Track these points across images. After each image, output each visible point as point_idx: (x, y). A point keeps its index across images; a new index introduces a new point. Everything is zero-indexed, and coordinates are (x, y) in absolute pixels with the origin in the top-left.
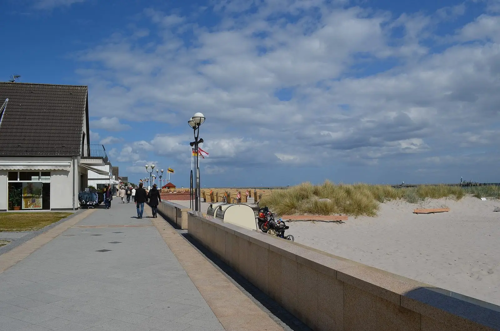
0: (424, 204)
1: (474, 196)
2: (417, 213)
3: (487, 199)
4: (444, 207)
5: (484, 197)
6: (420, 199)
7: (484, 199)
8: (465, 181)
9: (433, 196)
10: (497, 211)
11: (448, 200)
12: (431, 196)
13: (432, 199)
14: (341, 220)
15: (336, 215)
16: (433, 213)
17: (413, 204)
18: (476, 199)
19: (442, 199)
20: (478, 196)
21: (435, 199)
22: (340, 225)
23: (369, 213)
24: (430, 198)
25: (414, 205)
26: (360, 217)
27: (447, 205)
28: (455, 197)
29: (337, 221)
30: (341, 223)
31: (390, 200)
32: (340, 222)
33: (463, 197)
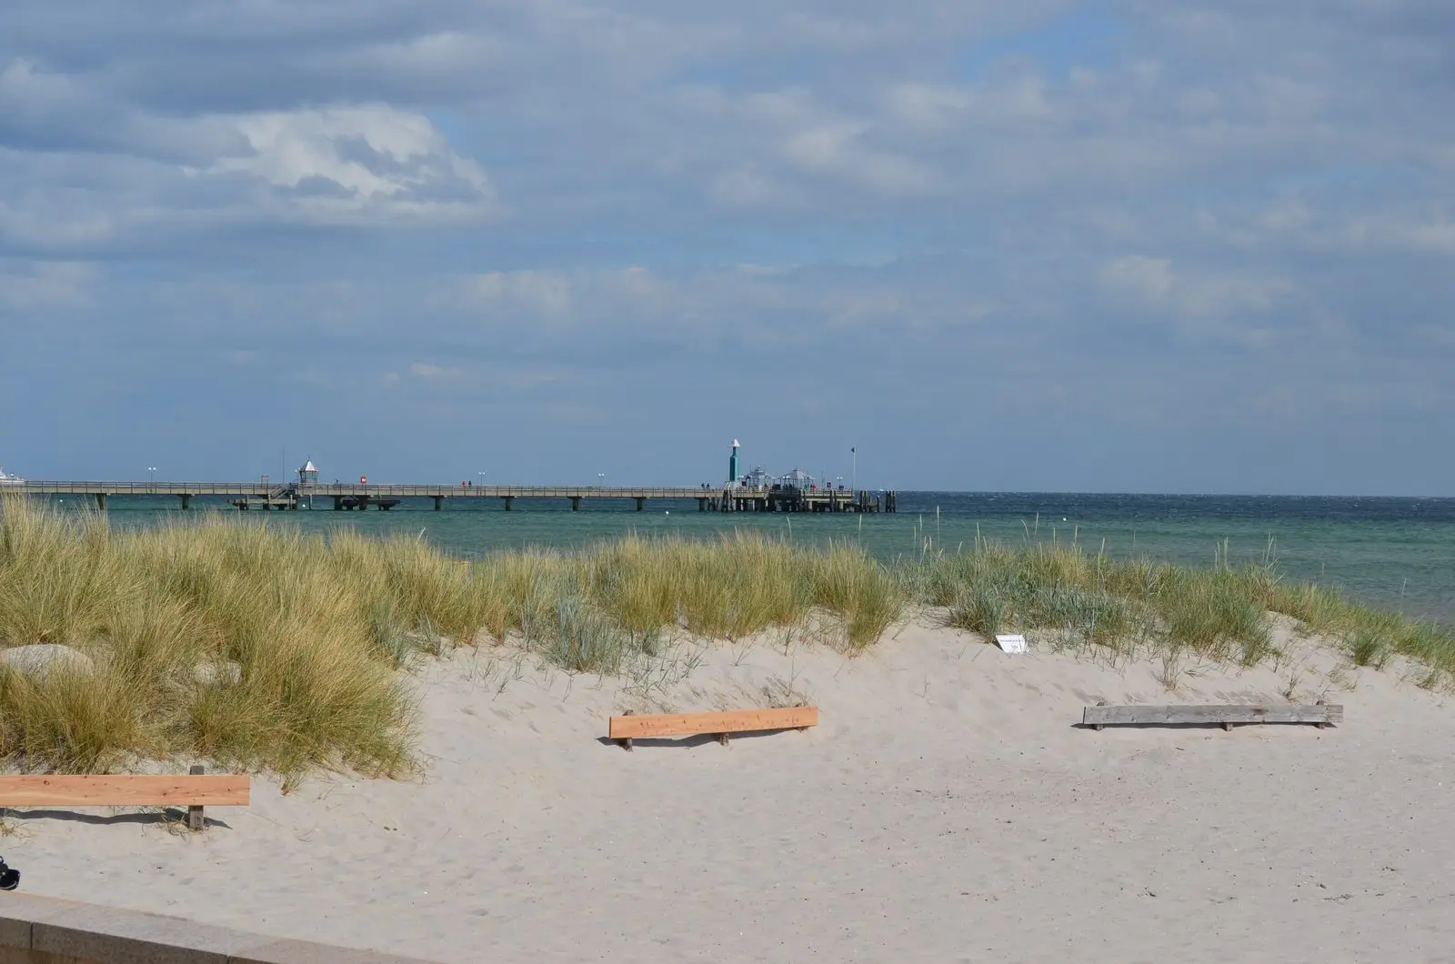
0: (655, 676)
1: (951, 622)
2: (623, 743)
3: (1031, 642)
4: (782, 699)
5: (1011, 626)
6: (626, 639)
7: (1012, 642)
8: (757, 473)
9: (707, 622)
10: (1093, 727)
11: (795, 645)
12: (690, 619)
13: (702, 642)
14: (200, 808)
15: (151, 767)
16: (718, 737)
17: (588, 678)
18: (965, 640)
19: (762, 638)
20: (980, 623)
21: (722, 637)
22: (196, 838)
23: (363, 748)
24: (689, 635)
25: (597, 688)
26: (312, 780)
27: (799, 686)
28: (837, 625)
29: (173, 815)
30: (197, 829)
31: (434, 650)
32: (192, 818)
33: (892, 629)
